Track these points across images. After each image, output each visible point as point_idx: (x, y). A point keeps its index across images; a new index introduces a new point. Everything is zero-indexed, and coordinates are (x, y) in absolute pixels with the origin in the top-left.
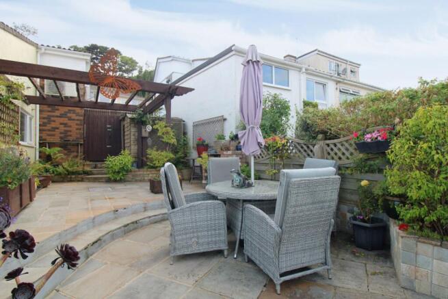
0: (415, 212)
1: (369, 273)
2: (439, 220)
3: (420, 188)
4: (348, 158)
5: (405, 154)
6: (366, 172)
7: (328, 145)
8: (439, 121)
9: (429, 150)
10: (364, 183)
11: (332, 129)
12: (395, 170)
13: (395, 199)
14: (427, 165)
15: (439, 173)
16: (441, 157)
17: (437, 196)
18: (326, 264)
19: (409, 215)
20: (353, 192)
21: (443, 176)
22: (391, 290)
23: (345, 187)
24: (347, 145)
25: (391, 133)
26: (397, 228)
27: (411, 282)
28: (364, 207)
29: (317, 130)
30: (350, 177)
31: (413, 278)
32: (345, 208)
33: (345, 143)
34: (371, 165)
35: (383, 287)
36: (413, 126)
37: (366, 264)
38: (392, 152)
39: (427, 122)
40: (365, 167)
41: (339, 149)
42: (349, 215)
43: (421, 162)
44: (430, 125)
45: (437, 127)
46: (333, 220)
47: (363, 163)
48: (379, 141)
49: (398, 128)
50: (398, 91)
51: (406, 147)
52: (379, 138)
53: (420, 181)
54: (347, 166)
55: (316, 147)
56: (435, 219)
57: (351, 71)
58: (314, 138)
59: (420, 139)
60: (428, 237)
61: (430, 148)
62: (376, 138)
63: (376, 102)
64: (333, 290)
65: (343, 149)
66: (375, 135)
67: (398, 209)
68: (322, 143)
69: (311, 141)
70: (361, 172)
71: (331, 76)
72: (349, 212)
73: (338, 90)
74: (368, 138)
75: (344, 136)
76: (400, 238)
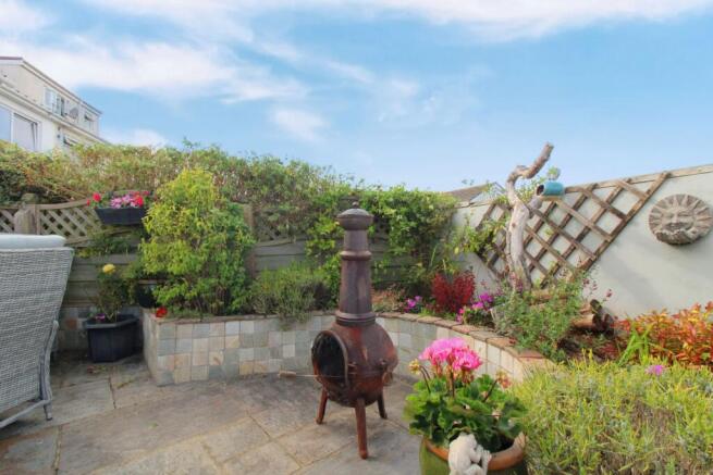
0: (176, 290)
1: (115, 388)
2: (199, 294)
3: (181, 261)
4: (82, 234)
5: (166, 221)
6: (112, 253)
7: (45, 212)
8: (202, 187)
9: (191, 218)
10: (108, 268)
11: (55, 185)
12: (153, 243)
13: (152, 282)
14: (189, 235)
15: (201, 241)
16: (203, 224)
17: (199, 267)
18: (41, 399)
19: (168, 297)
20: (89, 284)
21: (204, 245)
22: (146, 394)
23: (75, 278)
24: (81, 213)
25: (148, 198)
26: (153, 317)
27: (169, 374)
28: (106, 303)
29: (22, 184)
30: (84, 261)
31: (171, 369)
32: (74, 311)
33: (77, 210)
34: (119, 243)
35: (136, 396)
36: (176, 189)
37: (109, 379)
38: (150, 218)
39: (190, 187)
40: (109, 245)
41: (67, 220)
42: (80, 321)
43: (182, 232)
44: (193, 190)
45: (200, 192)
46: (56, 322)
47: (107, 240)
48: (132, 209)
49: (158, 191)
50: (157, 149)
51: (168, 212)
52: (133, 205)
53: (181, 253)
54: (81, 245)
55: (17, 214)
56: (196, 294)
57: (86, 118)
58: (16, 199)
59: (182, 204)
60: (188, 316)
61: (193, 215)
62: (128, 204)
63: (130, 155)
64: (57, 432)
65: (73, 220)
66: (126, 200)
67: (155, 292)
68: (32, 207)
69: (7, 203)
70: (103, 254)
71: (49, 113)
72: (80, 316)
73: (62, 139)
74: (116, 203)
75: (76, 199)
76: (158, 326)
